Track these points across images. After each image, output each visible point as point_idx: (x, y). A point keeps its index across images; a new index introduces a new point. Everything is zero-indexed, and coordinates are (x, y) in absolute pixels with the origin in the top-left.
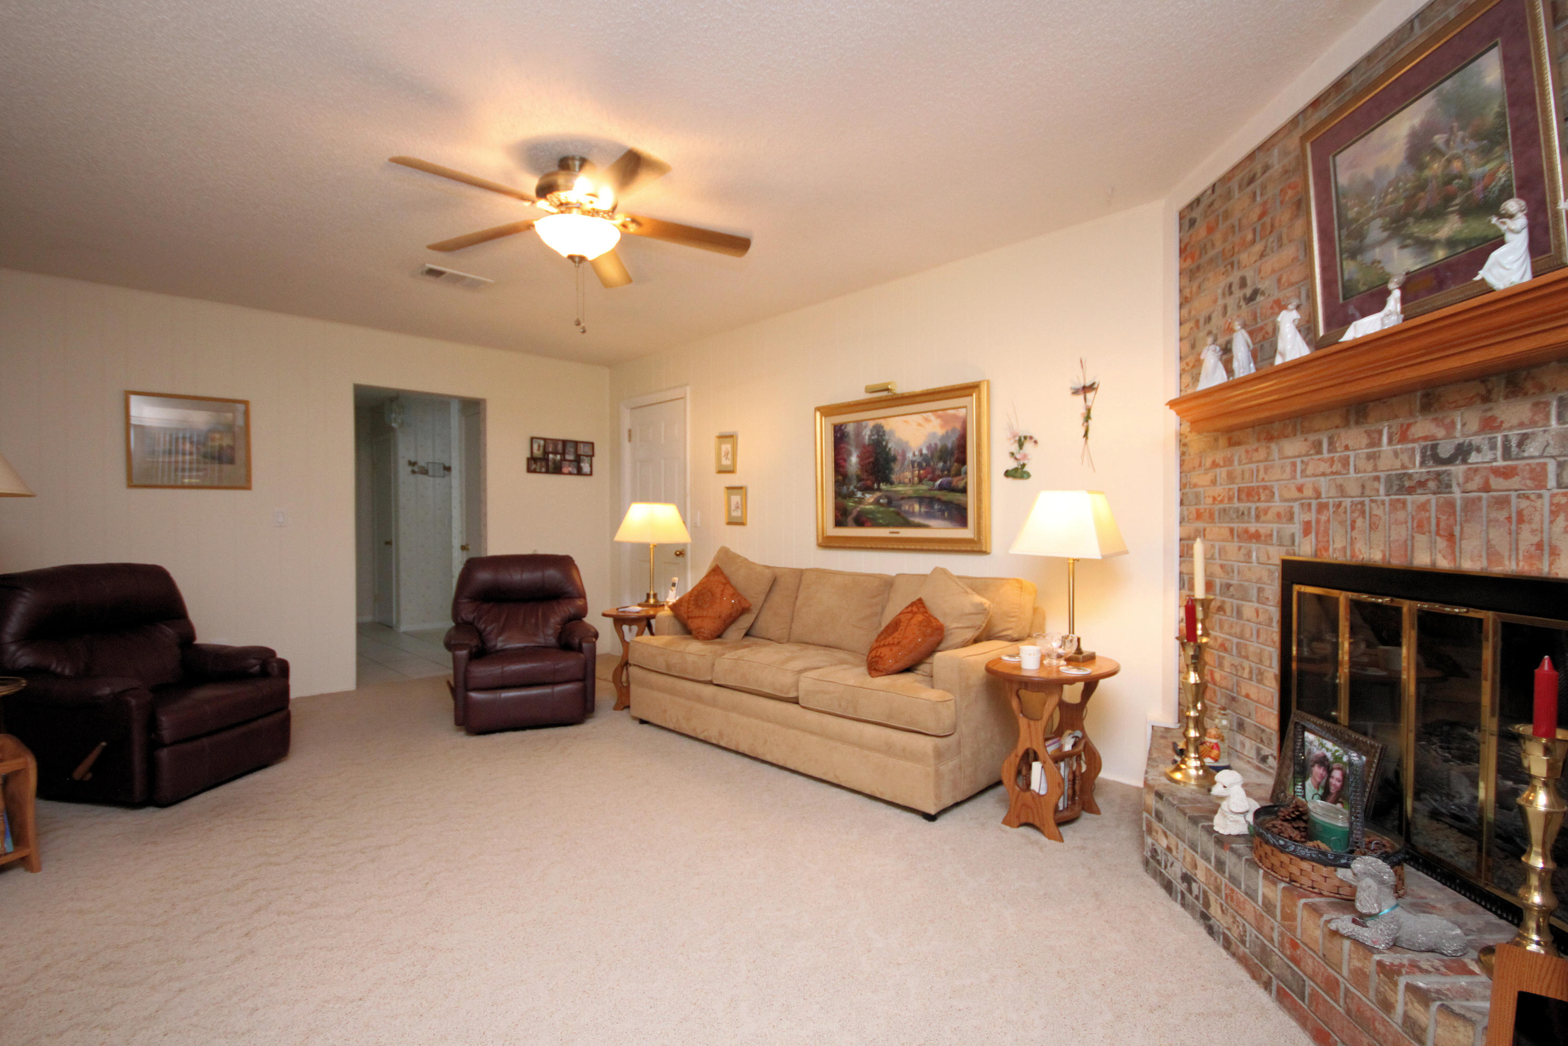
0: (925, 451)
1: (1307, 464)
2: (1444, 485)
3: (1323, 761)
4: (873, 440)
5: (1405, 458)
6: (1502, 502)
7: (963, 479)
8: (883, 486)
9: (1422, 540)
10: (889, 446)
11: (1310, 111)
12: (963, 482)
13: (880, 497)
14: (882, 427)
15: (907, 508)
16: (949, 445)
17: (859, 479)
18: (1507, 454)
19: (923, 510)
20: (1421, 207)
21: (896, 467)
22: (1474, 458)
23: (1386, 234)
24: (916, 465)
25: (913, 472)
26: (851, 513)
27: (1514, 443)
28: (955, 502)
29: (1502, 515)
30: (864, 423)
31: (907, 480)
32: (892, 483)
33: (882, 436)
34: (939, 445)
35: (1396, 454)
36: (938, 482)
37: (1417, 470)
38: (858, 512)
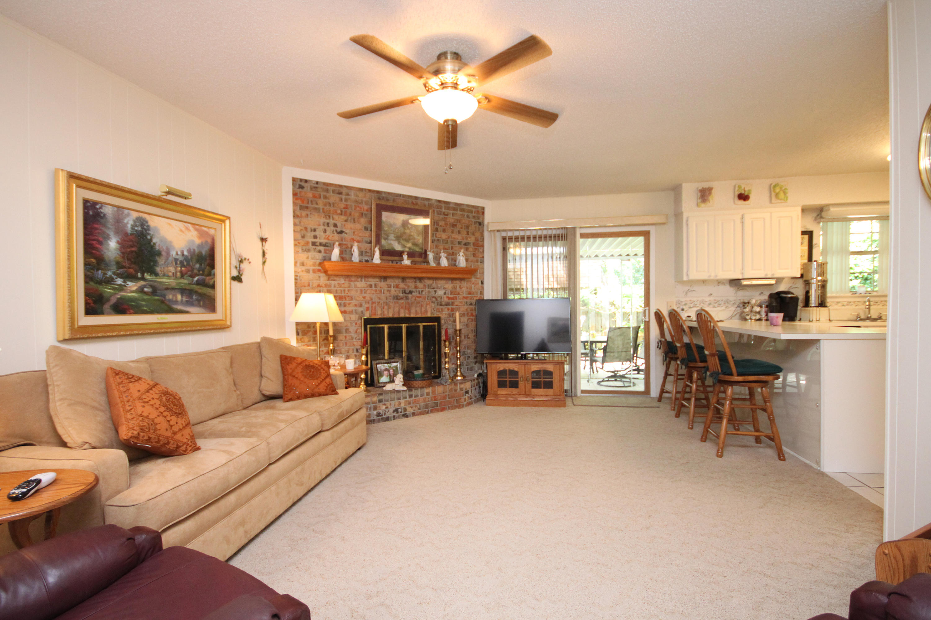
0: (186, 253)
1: (367, 290)
2: (407, 298)
3: (386, 370)
4: (136, 231)
5: (398, 292)
6: (419, 303)
7: (212, 279)
8: (147, 276)
9: (402, 311)
10: (154, 240)
11: (367, 191)
12: (213, 281)
13: (145, 286)
14: (147, 222)
15: (171, 297)
16: (204, 253)
17: (119, 265)
18: (419, 293)
19: (184, 299)
20: (404, 238)
21: (161, 261)
22: (413, 294)
23: (394, 239)
24: (178, 262)
25: (176, 268)
26: (108, 300)
27: (420, 291)
28: (208, 294)
29: (419, 305)
30: (126, 212)
31: (170, 274)
32: (157, 275)
33: (146, 230)
34: (197, 251)
35: (395, 291)
36: (196, 279)
37: (401, 295)
38: (118, 299)
